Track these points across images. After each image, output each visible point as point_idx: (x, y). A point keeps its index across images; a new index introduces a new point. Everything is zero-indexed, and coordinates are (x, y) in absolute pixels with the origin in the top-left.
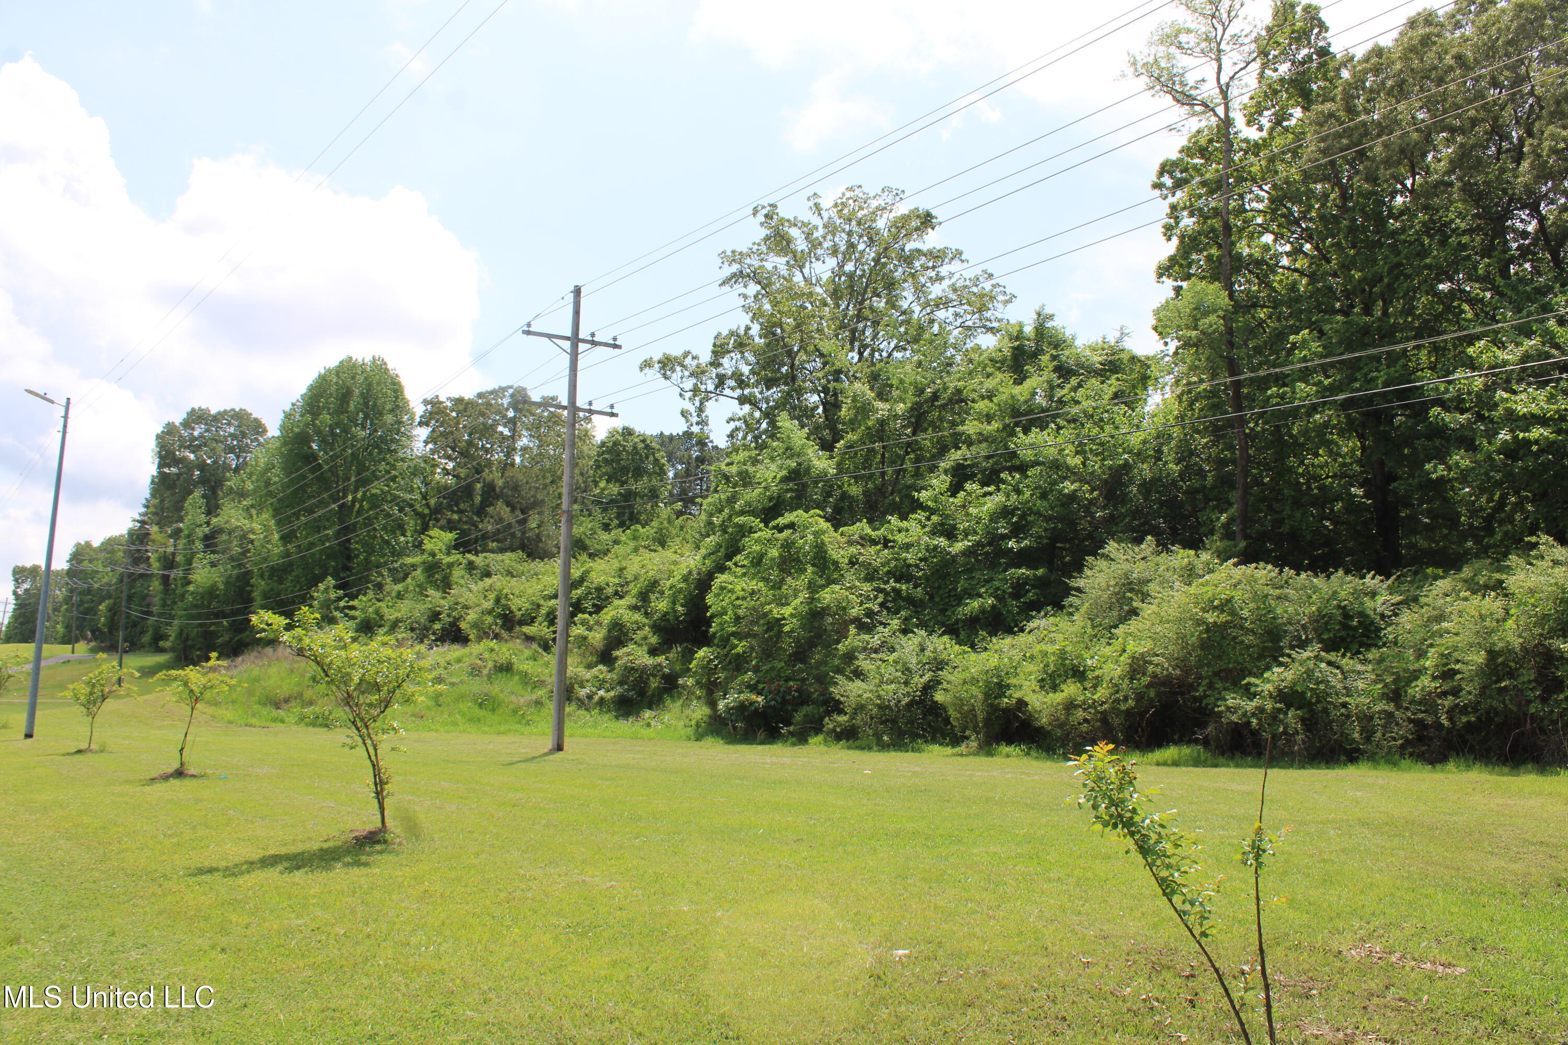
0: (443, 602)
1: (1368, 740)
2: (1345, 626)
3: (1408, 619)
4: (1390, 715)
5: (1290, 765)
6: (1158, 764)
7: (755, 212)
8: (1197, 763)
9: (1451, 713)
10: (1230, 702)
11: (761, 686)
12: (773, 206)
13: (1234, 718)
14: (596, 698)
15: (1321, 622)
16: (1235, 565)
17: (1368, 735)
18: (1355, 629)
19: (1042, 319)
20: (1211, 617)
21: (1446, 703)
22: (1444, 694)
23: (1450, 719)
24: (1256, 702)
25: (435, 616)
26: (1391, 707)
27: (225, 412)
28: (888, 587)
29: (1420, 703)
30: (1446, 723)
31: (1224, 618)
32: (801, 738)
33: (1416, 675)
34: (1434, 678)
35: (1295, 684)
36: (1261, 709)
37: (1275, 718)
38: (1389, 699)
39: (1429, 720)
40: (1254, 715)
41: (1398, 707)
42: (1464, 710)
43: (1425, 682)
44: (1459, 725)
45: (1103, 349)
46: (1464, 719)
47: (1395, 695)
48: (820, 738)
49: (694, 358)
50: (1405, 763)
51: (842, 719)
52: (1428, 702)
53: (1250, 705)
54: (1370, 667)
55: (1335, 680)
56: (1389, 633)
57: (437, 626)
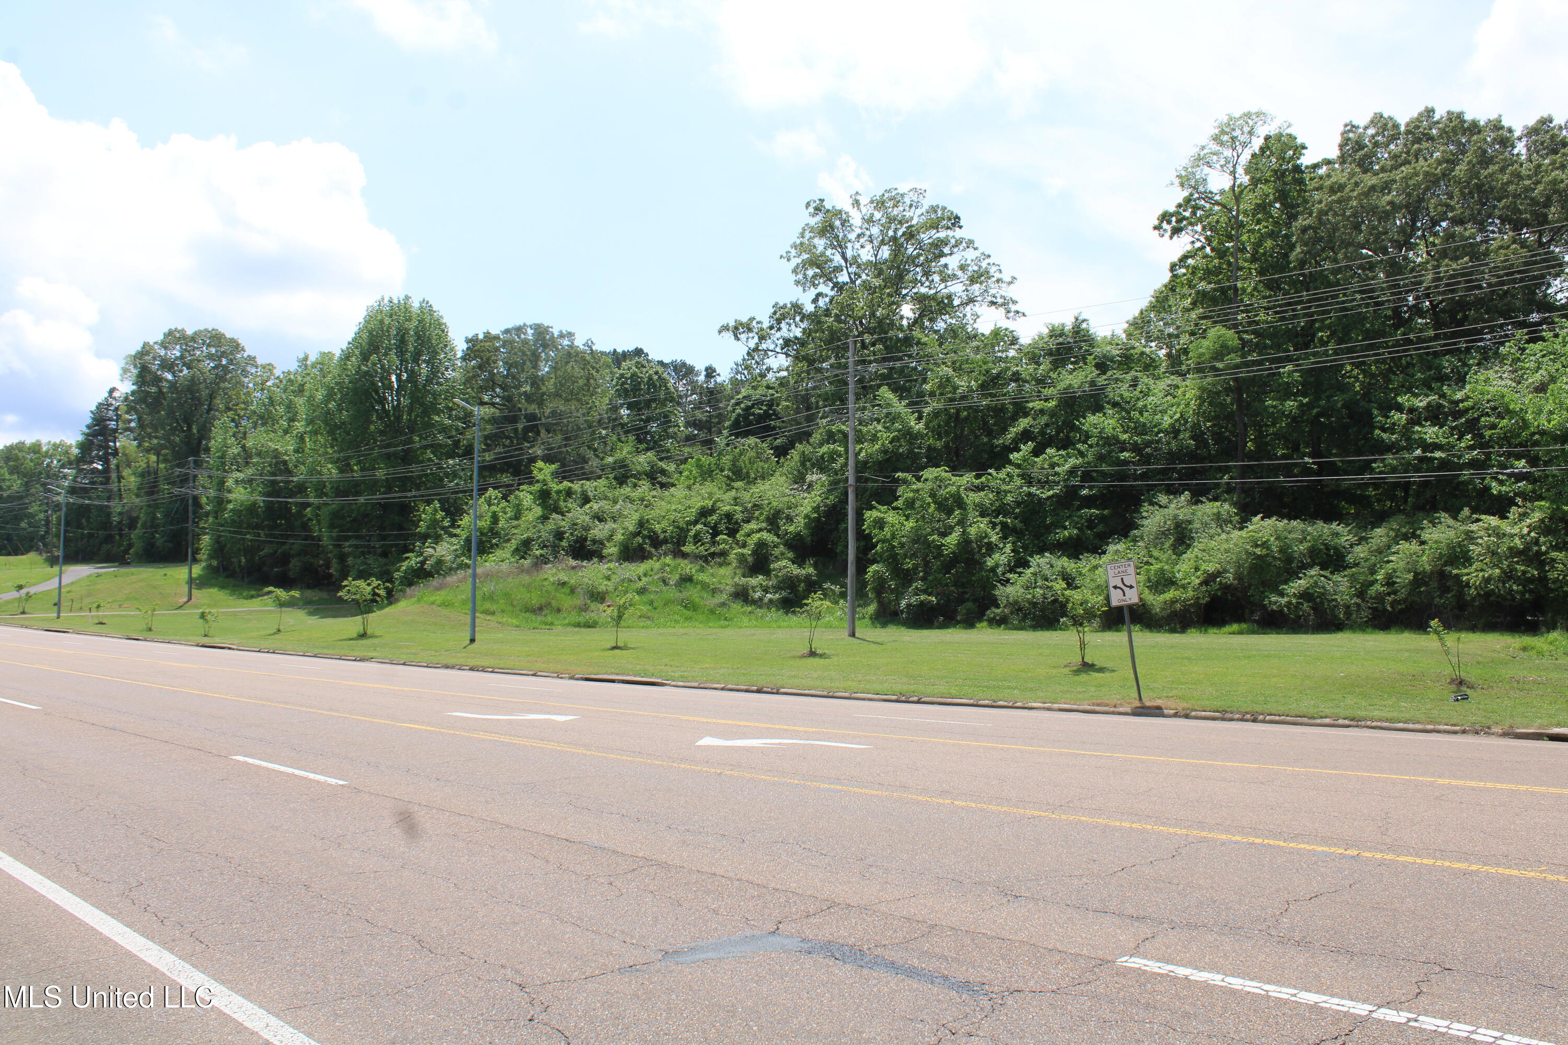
0: (563, 523)
1: (1348, 619)
2: (1328, 555)
3: (1361, 551)
4: (1358, 605)
5: (1306, 632)
6: (1230, 634)
7: (808, 205)
8: (1253, 632)
9: (1393, 604)
10: (1273, 599)
11: (930, 590)
12: (822, 201)
13: (1274, 607)
14: (766, 600)
15: (1313, 553)
16: (1262, 519)
17: (1348, 613)
18: (1332, 556)
19: (1078, 322)
20: (1258, 551)
21: (1390, 599)
22: (1389, 594)
23: (1392, 607)
24: (1285, 600)
25: (559, 535)
26: (1359, 601)
27: (200, 331)
28: (997, 521)
29: (1374, 598)
30: (1389, 609)
31: (1265, 552)
32: (969, 623)
33: (1372, 583)
34: (1383, 586)
35: (1308, 588)
36: (1290, 603)
37: (1296, 607)
38: (1358, 597)
39: (1380, 607)
40: (1285, 606)
41: (1363, 601)
42: (1399, 602)
43: (1377, 588)
44: (1397, 610)
45: (1118, 345)
46: (1400, 607)
47: (1361, 594)
48: (985, 624)
49: (758, 323)
50: (1369, 630)
51: (998, 611)
52: (1380, 598)
53: (1283, 601)
54: (1346, 579)
55: (1330, 587)
56: (1350, 558)
57: (564, 543)
